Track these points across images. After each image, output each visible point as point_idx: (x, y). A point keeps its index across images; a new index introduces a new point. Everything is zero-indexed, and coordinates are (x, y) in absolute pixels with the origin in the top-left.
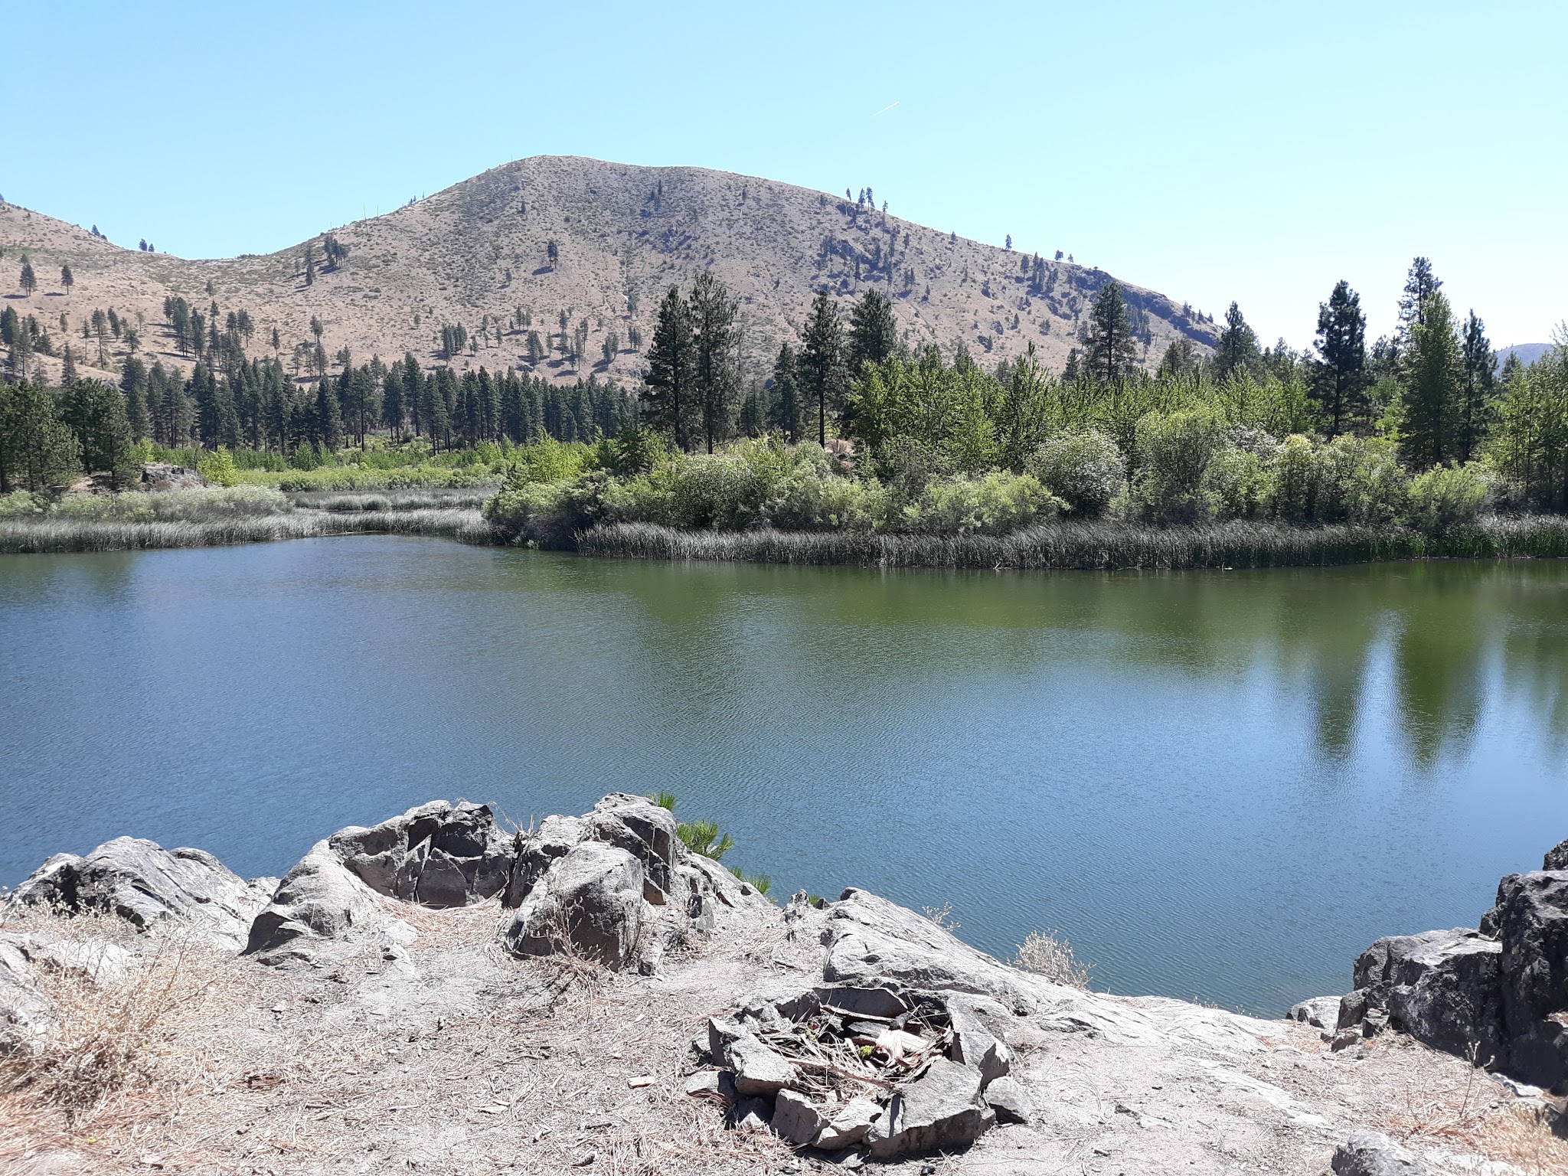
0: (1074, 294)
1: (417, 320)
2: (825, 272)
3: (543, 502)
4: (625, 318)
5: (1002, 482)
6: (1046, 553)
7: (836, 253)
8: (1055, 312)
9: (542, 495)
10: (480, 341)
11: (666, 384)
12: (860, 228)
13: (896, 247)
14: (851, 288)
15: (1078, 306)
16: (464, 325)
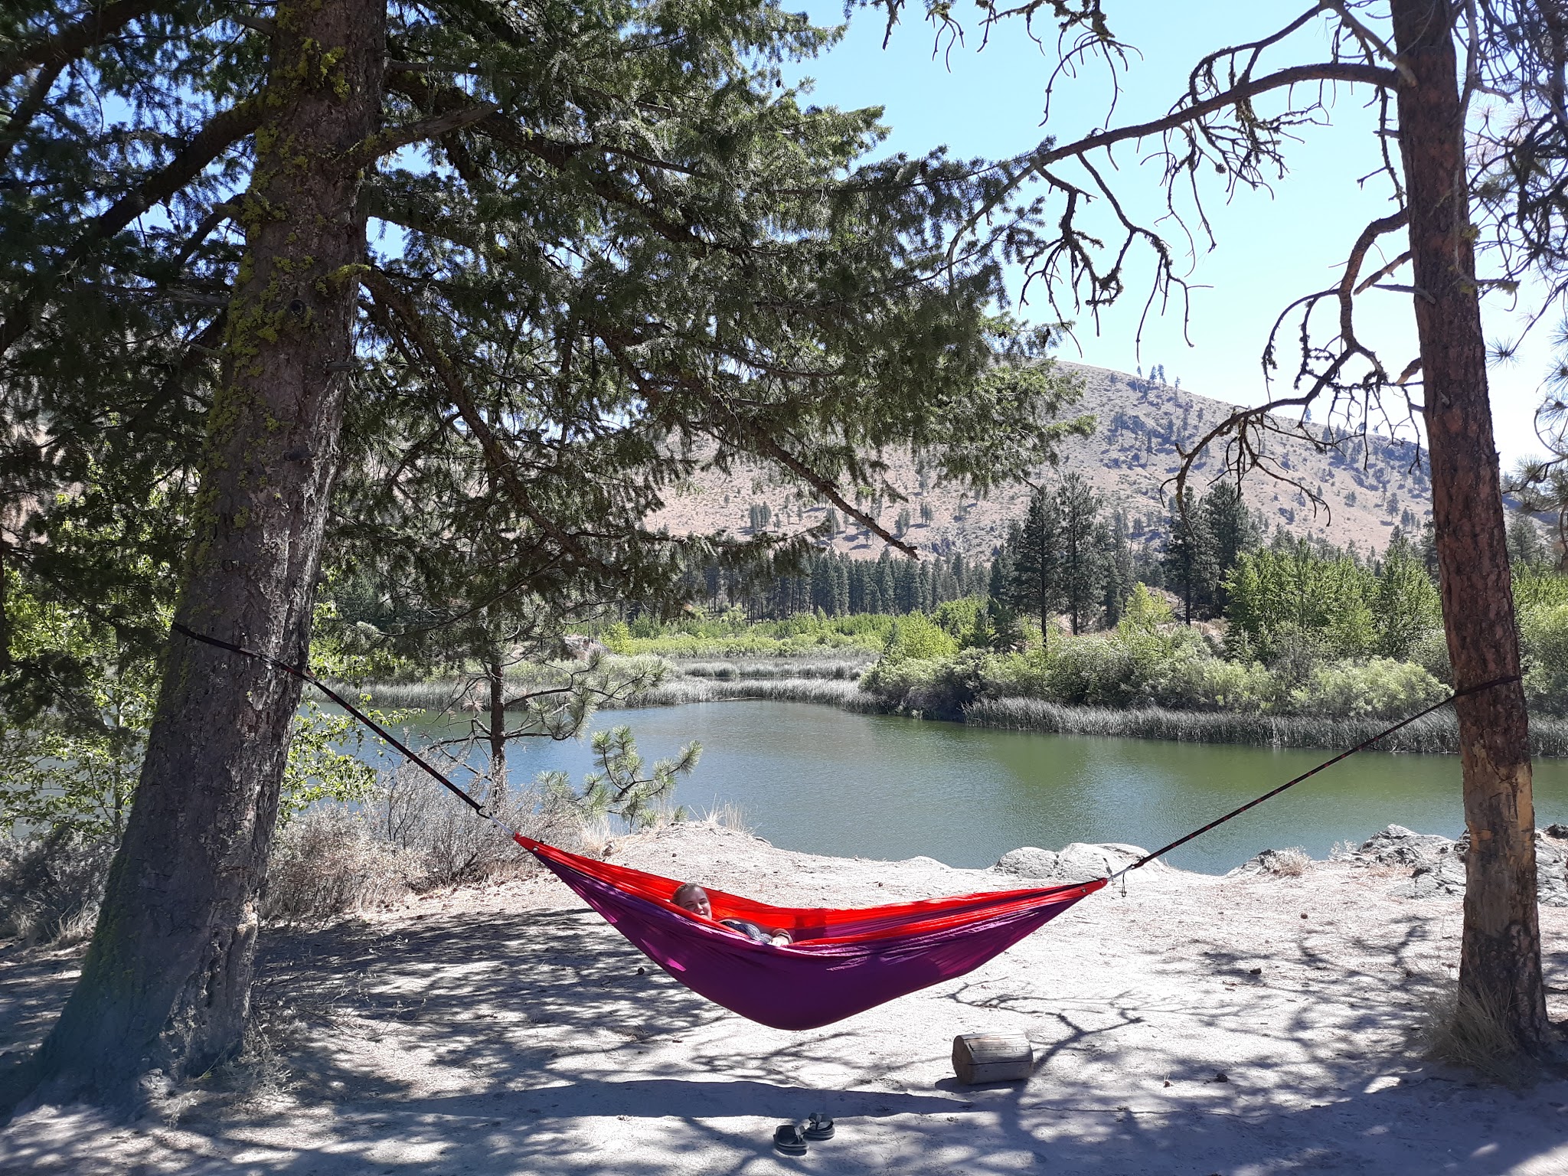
0: (1381, 465)
1: (726, 500)
2: (1116, 446)
3: (924, 677)
4: (916, 494)
5: (1389, 668)
6: (1443, 739)
7: (1128, 428)
8: (1361, 483)
9: (922, 670)
10: (783, 518)
11: (1034, 571)
12: (1151, 404)
13: (1189, 421)
14: (1142, 461)
15: (1386, 478)
16: (768, 503)
